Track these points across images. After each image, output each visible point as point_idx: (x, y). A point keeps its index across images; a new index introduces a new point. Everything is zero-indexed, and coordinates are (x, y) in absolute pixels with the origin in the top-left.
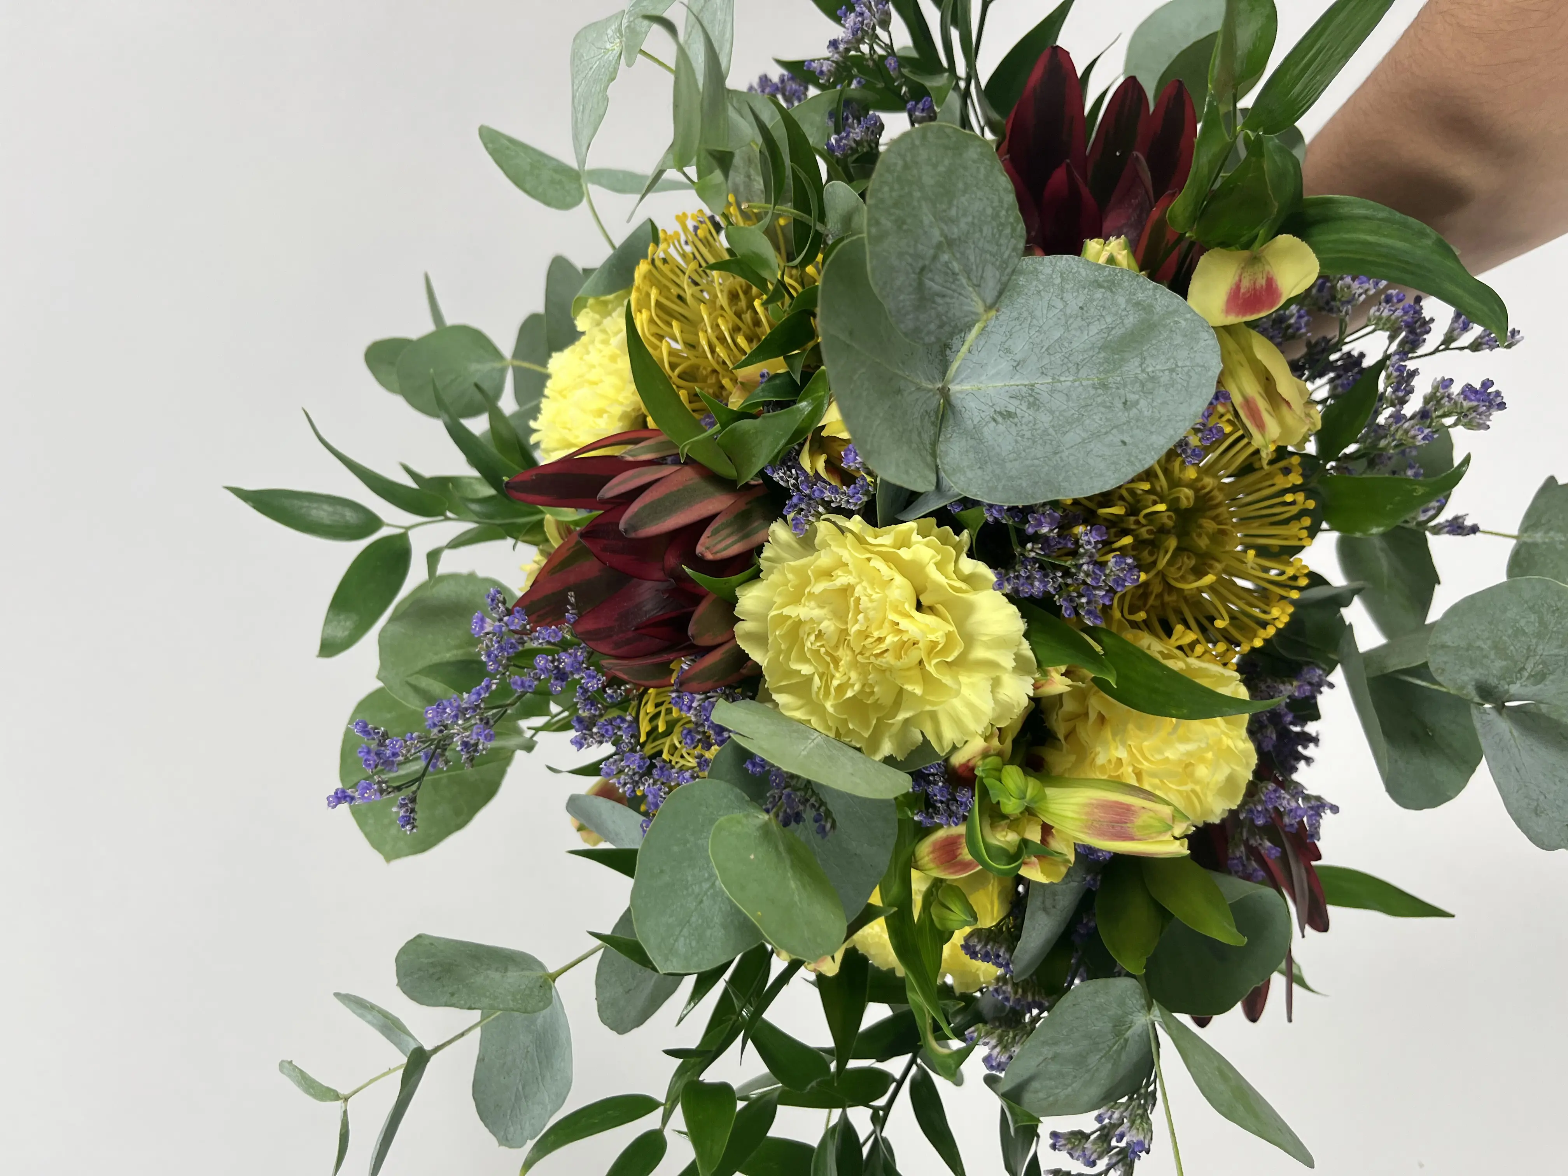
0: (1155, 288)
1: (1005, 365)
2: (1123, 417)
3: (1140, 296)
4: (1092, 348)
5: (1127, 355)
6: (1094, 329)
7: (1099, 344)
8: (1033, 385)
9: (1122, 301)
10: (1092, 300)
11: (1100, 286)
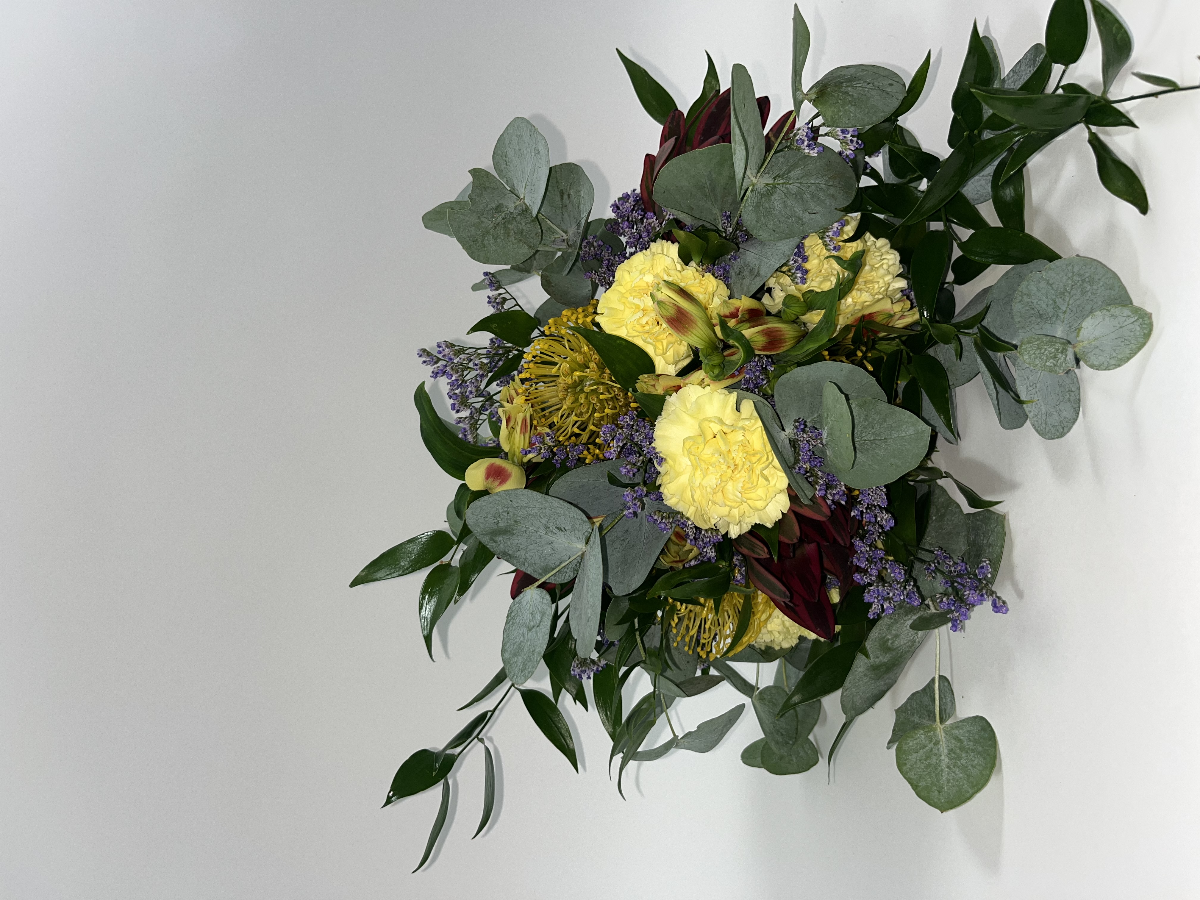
0: (487, 545)
1: (556, 546)
2: (510, 510)
3: (494, 545)
4: (517, 536)
5: (504, 528)
6: (516, 542)
7: (514, 536)
8: (546, 534)
9: (502, 546)
10: (514, 551)
11: (509, 555)
